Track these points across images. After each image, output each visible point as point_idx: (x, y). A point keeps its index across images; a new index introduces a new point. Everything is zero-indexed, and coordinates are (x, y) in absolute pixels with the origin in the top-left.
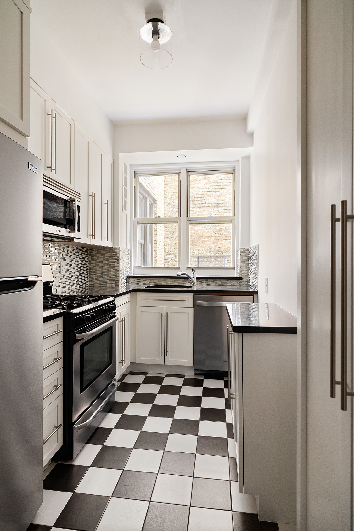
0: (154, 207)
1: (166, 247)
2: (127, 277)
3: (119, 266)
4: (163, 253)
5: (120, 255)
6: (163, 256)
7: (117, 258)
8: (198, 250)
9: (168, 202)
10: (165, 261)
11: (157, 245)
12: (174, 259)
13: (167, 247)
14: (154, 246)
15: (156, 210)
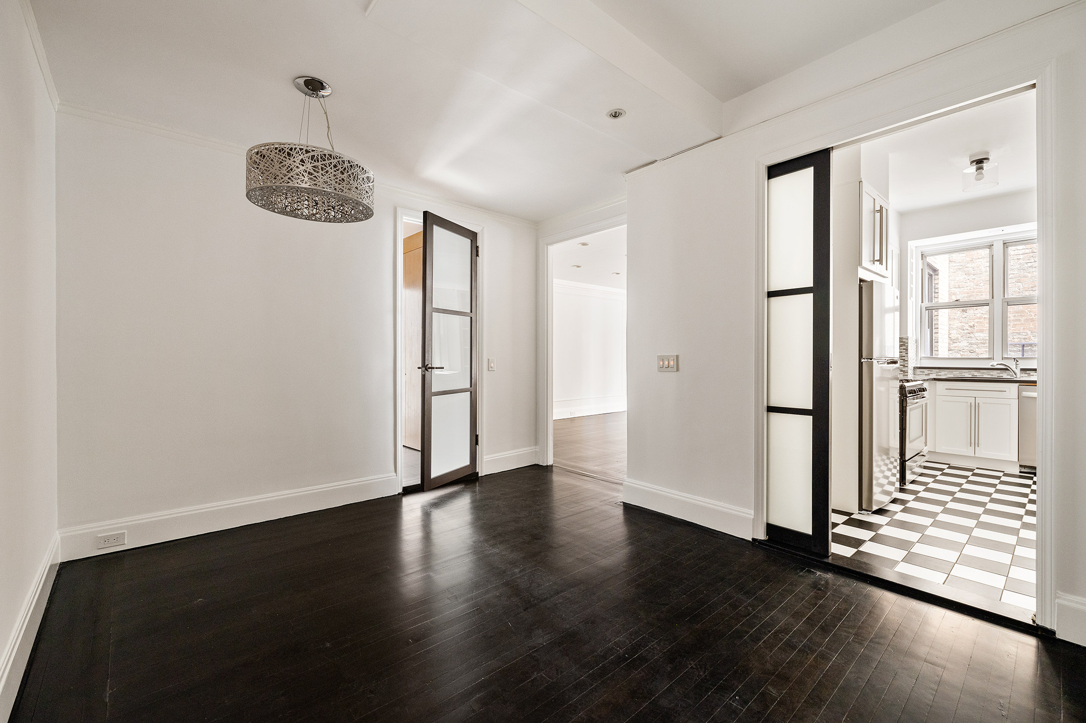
0: (934, 279)
1: (951, 332)
2: (914, 367)
3: (907, 356)
4: (947, 340)
5: (909, 345)
6: (947, 345)
7: (905, 348)
8: (1019, 334)
9: (956, 267)
10: (951, 352)
11: (940, 331)
12: (967, 348)
13: (954, 332)
14: (934, 331)
15: (937, 284)
